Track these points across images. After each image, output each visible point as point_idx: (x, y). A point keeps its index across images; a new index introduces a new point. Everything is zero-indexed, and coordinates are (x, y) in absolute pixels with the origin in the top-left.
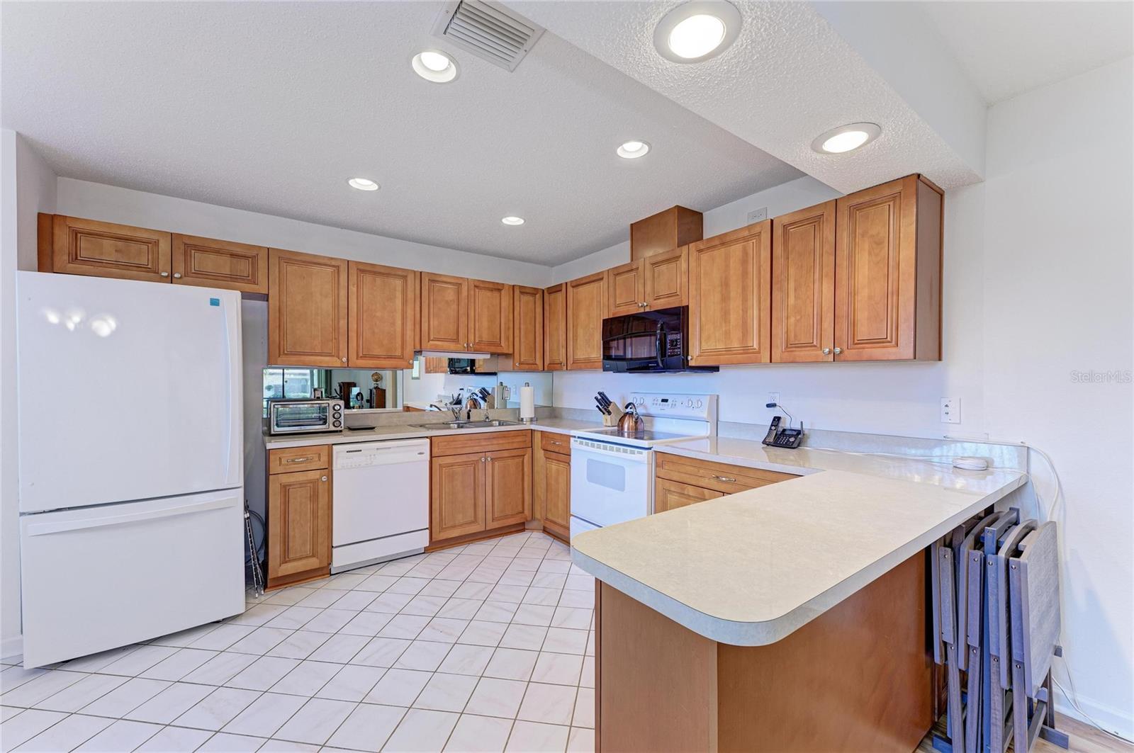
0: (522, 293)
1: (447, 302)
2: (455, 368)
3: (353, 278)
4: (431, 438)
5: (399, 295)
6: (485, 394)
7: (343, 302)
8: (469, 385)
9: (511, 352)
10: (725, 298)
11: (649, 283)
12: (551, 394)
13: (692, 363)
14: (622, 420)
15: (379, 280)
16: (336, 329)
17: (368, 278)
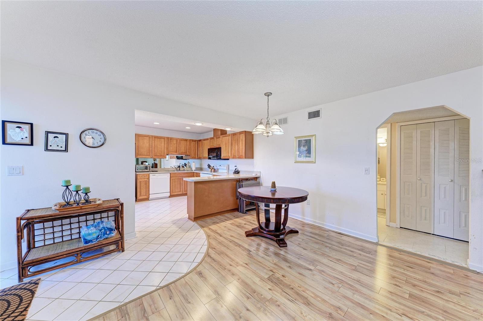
0: (192, 141)
1: (174, 144)
2: (178, 158)
3: (153, 139)
4: (170, 173)
5: (163, 142)
6: (185, 165)
7: (151, 144)
8: (182, 162)
9: (190, 154)
10: (226, 147)
11: (216, 142)
12: (201, 165)
13: (222, 158)
14: (211, 170)
15: (159, 139)
16: (149, 150)
17: (156, 139)
